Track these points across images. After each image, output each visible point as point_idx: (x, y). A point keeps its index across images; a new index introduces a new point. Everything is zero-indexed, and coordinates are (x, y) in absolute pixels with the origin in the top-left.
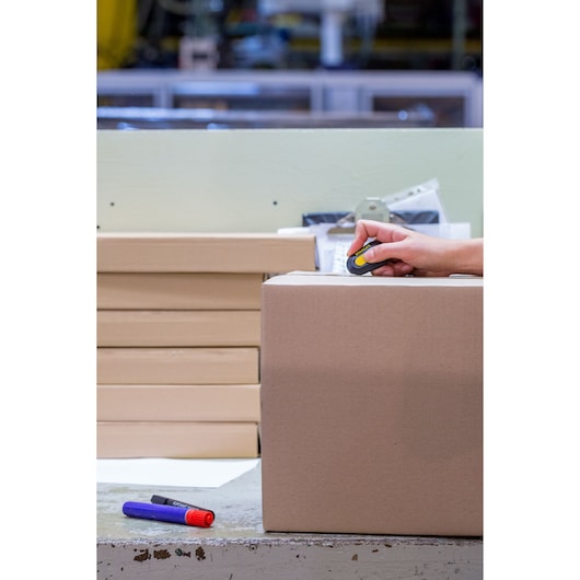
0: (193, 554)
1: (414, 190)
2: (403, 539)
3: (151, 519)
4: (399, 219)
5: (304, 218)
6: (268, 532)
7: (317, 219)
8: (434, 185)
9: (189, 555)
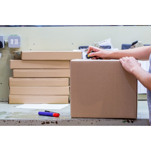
0: (55, 123)
1: (105, 41)
2: (103, 119)
3: (45, 116)
4: (102, 48)
5: (79, 47)
6: (72, 118)
7: (82, 47)
8: (110, 39)
9: (54, 123)
